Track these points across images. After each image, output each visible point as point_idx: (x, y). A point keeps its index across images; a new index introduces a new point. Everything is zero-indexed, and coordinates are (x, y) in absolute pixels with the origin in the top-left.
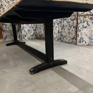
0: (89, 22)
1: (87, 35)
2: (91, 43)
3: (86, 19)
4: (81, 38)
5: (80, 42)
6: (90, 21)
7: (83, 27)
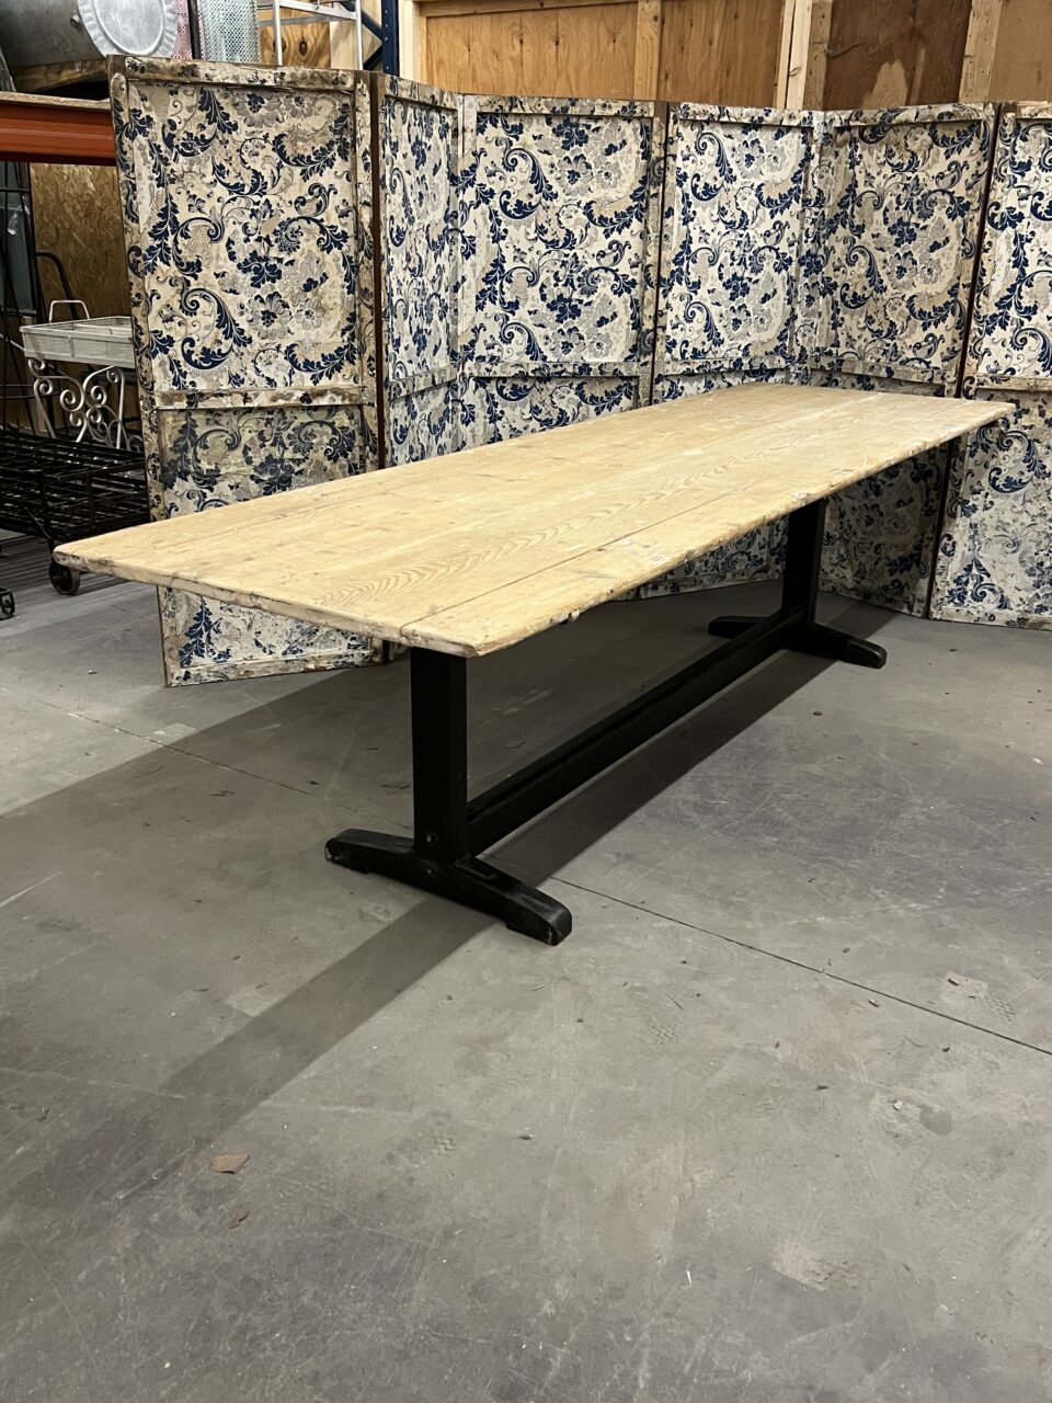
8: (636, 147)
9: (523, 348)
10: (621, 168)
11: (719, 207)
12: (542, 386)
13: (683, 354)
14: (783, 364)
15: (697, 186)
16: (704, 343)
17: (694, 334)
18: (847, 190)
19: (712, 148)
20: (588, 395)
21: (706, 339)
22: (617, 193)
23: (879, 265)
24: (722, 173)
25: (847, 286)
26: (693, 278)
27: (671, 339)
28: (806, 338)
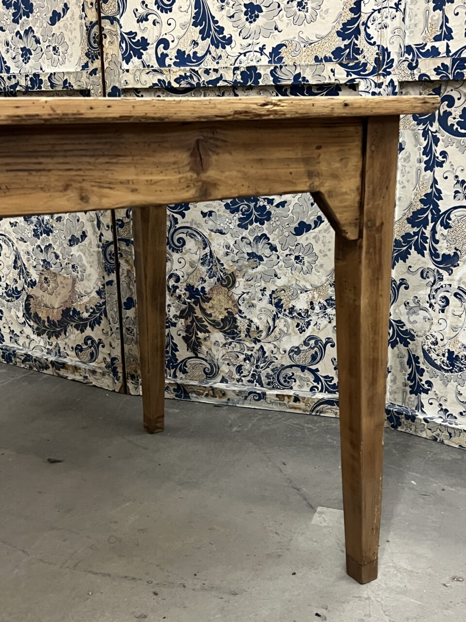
13: (161, 60)
14: (341, 76)
16: (195, 43)
21: (197, 36)
27: (138, 38)
28: (388, 32)
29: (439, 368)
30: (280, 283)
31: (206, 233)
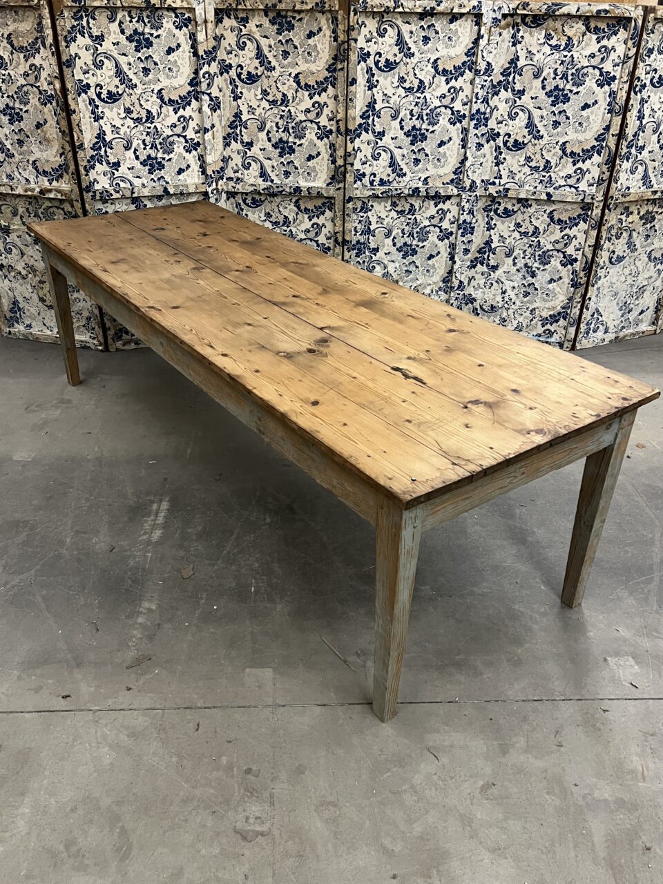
0: (635, 234)
1: (616, 294)
2: (623, 327)
3: (630, 219)
4: (592, 316)
5: (587, 333)
6: (641, 229)
7: (610, 259)
8: (328, 33)
9: (257, 173)
10: (319, 49)
11: (399, 76)
12: (272, 199)
13: (372, 183)
14: (455, 192)
15: (379, 61)
16: (389, 175)
17: (381, 168)
18: (509, 63)
19: (392, 33)
20: (303, 208)
21: (390, 172)
22: (317, 67)
23: (537, 120)
24: (401, 51)
25: (509, 135)
26: (378, 128)
27: (361, 172)
28: (476, 174)
29: (486, 312)
30: (418, 283)
31: (386, 262)
